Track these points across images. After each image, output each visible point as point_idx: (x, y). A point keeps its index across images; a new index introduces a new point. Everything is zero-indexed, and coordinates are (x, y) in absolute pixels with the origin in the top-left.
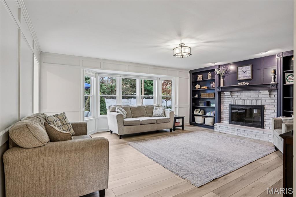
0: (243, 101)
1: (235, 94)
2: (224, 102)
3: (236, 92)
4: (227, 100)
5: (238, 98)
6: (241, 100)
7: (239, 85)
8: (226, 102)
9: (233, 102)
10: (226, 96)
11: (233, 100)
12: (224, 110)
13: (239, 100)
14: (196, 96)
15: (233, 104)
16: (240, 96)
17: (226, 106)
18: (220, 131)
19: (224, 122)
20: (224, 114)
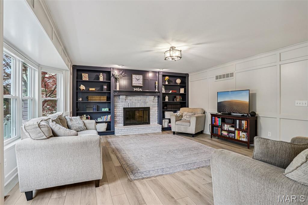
0: (135, 104)
1: (128, 98)
2: (118, 106)
3: (129, 96)
4: (120, 104)
5: (130, 102)
6: (133, 104)
7: (134, 90)
8: (120, 106)
9: (126, 105)
10: (120, 100)
11: (126, 103)
12: (117, 114)
13: (131, 104)
14: (79, 100)
15: (126, 107)
16: (133, 100)
17: (119, 110)
18: (122, 135)
19: (118, 125)
20: (117, 117)
